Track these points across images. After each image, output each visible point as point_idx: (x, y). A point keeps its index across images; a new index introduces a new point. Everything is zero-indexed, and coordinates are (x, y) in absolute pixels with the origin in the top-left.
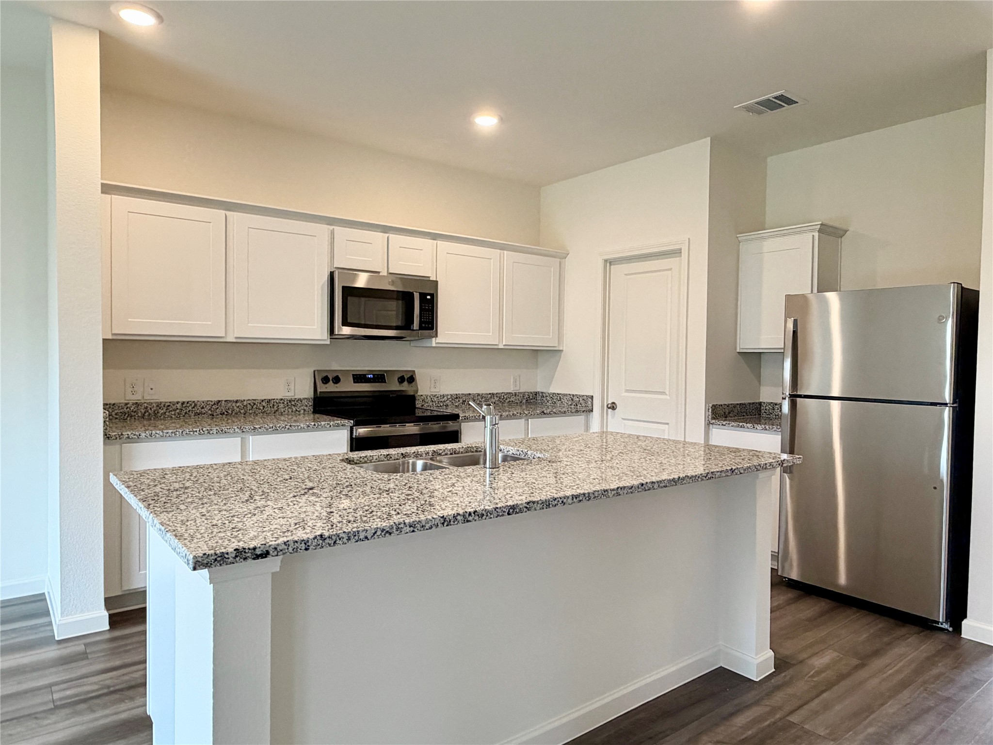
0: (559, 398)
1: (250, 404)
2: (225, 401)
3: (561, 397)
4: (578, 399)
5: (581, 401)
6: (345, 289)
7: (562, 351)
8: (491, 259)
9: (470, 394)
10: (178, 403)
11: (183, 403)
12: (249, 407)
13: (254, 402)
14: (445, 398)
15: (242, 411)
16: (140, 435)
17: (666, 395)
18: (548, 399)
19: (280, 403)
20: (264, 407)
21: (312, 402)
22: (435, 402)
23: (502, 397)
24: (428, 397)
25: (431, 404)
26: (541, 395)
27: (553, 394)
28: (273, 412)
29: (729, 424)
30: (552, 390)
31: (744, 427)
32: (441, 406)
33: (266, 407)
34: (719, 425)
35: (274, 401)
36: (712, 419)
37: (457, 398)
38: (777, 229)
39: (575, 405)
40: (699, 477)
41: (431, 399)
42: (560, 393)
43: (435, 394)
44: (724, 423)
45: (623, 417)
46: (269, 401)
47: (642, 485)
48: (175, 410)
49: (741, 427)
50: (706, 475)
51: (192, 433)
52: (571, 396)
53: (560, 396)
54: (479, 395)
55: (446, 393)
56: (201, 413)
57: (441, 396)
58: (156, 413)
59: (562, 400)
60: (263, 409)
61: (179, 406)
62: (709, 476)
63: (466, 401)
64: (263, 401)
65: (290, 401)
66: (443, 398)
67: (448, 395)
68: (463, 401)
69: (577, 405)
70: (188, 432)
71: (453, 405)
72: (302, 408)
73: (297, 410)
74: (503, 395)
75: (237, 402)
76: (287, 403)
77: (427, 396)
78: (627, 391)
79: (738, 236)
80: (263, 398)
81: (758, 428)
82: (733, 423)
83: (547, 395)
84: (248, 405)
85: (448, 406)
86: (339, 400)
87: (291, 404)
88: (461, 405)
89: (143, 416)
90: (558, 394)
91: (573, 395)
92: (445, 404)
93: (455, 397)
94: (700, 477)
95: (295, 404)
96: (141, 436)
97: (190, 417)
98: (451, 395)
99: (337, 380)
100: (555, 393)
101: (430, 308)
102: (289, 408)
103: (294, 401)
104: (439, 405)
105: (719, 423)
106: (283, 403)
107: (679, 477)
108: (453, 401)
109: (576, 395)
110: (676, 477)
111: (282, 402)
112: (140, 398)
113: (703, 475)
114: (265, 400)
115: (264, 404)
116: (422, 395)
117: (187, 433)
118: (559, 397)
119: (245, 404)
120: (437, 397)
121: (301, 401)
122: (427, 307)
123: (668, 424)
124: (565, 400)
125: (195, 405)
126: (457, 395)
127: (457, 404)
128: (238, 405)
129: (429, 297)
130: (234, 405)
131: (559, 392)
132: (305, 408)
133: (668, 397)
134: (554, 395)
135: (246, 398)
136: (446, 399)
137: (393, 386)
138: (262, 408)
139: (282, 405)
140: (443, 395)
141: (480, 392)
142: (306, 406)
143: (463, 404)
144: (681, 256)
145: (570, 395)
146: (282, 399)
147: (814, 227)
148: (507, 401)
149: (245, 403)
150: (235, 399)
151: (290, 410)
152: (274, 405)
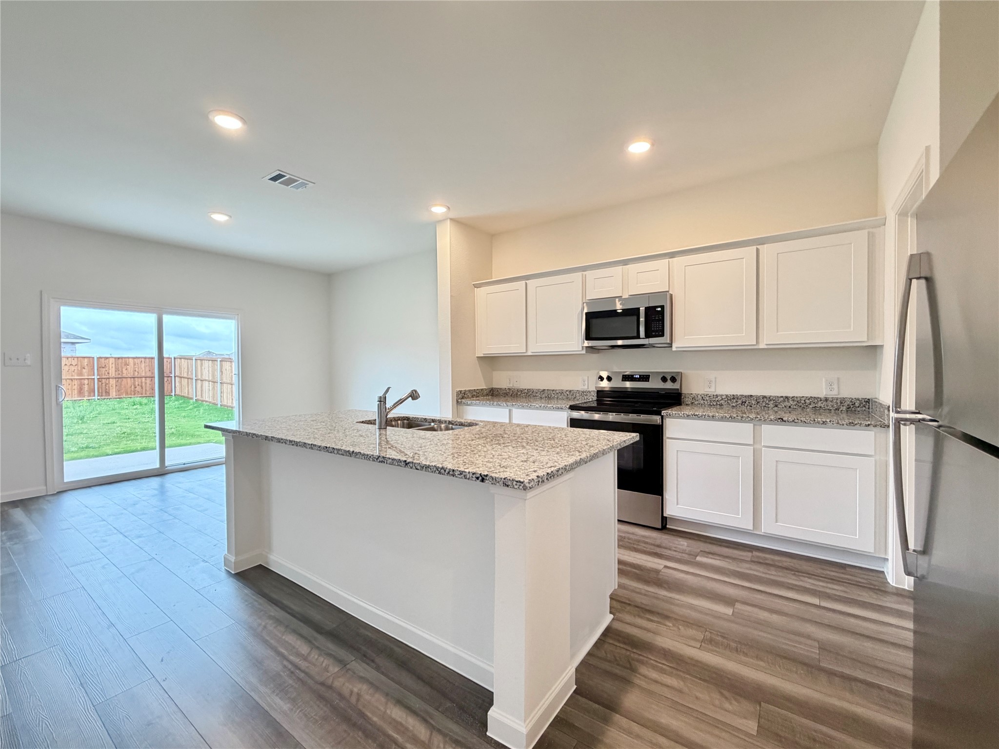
2: (547, 390)
6: (587, 314)
7: (882, 346)
8: (743, 258)
9: (751, 396)
10: (525, 389)
11: (528, 390)
12: (559, 394)
13: (562, 391)
14: (719, 398)
15: (556, 396)
22: (707, 400)
23: (803, 402)
24: (699, 396)
25: (702, 402)
28: (573, 398)
32: (714, 405)
35: (574, 391)
37: (734, 398)
40: (370, 457)
41: (702, 397)
43: (708, 393)
46: (570, 391)
47: (326, 447)
48: (524, 393)
50: (377, 457)
54: (764, 397)
55: (721, 393)
56: (536, 396)
57: (714, 396)
58: (517, 394)
61: (526, 391)
62: (380, 459)
63: (747, 402)
64: (567, 391)
65: (583, 392)
66: (717, 397)
67: (723, 395)
68: (743, 402)
71: (730, 405)
72: (591, 397)
74: (803, 399)
75: (553, 390)
77: (698, 394)
80: (567, 389)
85: (722, 405)
88: (740, 405)
89: (511, 396)
92: (719, 403)
93: (732, 397)
94: (372, 457)
95: (586, 394)
97: (531, 397)
98: (727, 396)
99: (609, 379)
101: (660, 318)
104: (712, 404)
107: (353, 451)
108: (729, 401)
110: (351, 450)
111: (578, 392)
112: (512, 386)
113: (374, 456)
115: (568, 393)
116: (691, 394)
120: (709, 397)
121: (590, 393)
122: (657, 318)
125: (533, 391)
126: (733, 395)
127: (734, 405)
128: (554, 392)
129: (659, 309)
130: (551, 392)
132: (593, 397)
135: (558, 389)
136: (721, 399)
137: (669, 385)
138: (566, 395)
139: (578, 394)
140: (717, 395)
141: (767, 394)
142: (594, 396)
143: (742, 405)
146: (578, 391)
148: (811, 406)
149: (557, 392)
150: (552, 389)
151: (583, 398)
152: (573, 394)
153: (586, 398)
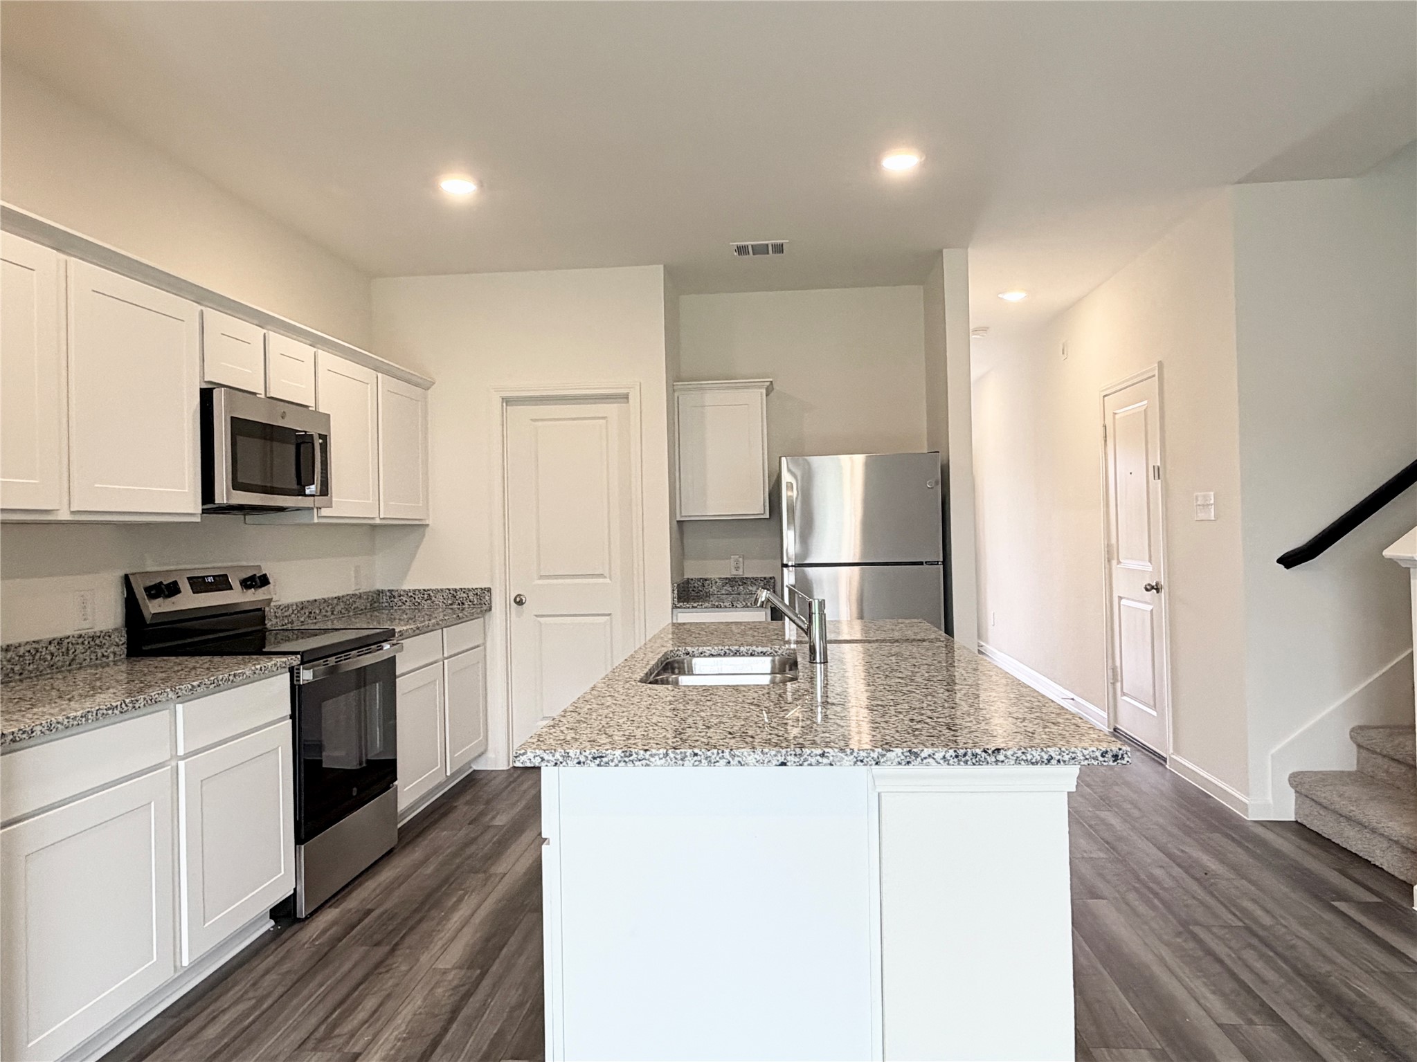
0: (426, 596)
1: (29, 651)
3: (432, 594)
4: (465, 595)
5: (471, 597)
6: (235, 422)
7: (428, 525)
8: (368, 384)
12: (28, 657)
13: (37, 646)
14: (290, 609)
15: (17, 668)
16: (32, 732)
17: (605, 577)
18: (404, 599)
19: (78, 644)
20: (52, 655)
21: (126, 636)
22: (279, 617)
23: (348, 602)
24: (271, 611)
25: (275, 621)
26: (388, 594)
27: (415, 591)
28: (68, 663)
29: (701, 605)
30: (408, 585)
31: (721, 607)
33: (56, 654)
34: (689, 608)
35: (68, 640)
36: (679, 602)
38: (715, 382)
39: (459, 604)
41: (275, 613)
42: (429, 588)
43: (278, 603)
44: (695, 605)
45: (536, 614)
46: (60, 642)
49: (717, 607)
51: (110, 712)
52: (452, 592)
53: (429, 592)
57: (285, 607)
59: (433, 598)
60: (52, 659)
64: (50, 643)
65: (93, 637)
66: (288, 610)
67: (292, 605)
69: (463, 603)
70: (105, 712)
72: (112, 649)
73: (103, 656)
74: (348, 597)
75: (7, 649)
76: (89, 643)
77: (271, 608)
78: (541, 577)
79: (675, 384)
81: (738, 606)
82: (707, 604)
83: (402, 593)
84: (27, 654)
86: (178, 625)
87: (95, 640)
90: (424, 590)
91: (456, 590)
92: (290, 620)
93: (301, 607)
95: (101, 642)
96: (34, 734)
98: (297, 605)
99: (172, 590)
100: (419, 590)
102: (92, 652)
103: (99, 637)
104: (284, 623)
105: (688, 606)
106: (83, 643)
108: (298, 614)
109: (461, 589)
111: (80, 640)
114: (54, 639)
115: (52, 648)
117: (103, 714)
118: (428, 595)
119: (21, 653)
120: (281, 610)
121: (110, 636)
123: (609, 615)
124: (439, 600)
126: (302, 603)
131: (426, 588)
132: (116, 649)
133: (607, 580)
134: (417, 593)
135: (23, 640)
136: (291, 612)
137: (236, 597)
138: (49, 657)
139: (81, 647)
140: (288, 606)
142: (117, 645)
144: (628, 402)
145: (449, 590)
146: (80, 636)
147: (762, 384)
148: (352, 608)
149: (22, 651)
151: (93, 657)
152: (68, 650)
153: (99, 655)
